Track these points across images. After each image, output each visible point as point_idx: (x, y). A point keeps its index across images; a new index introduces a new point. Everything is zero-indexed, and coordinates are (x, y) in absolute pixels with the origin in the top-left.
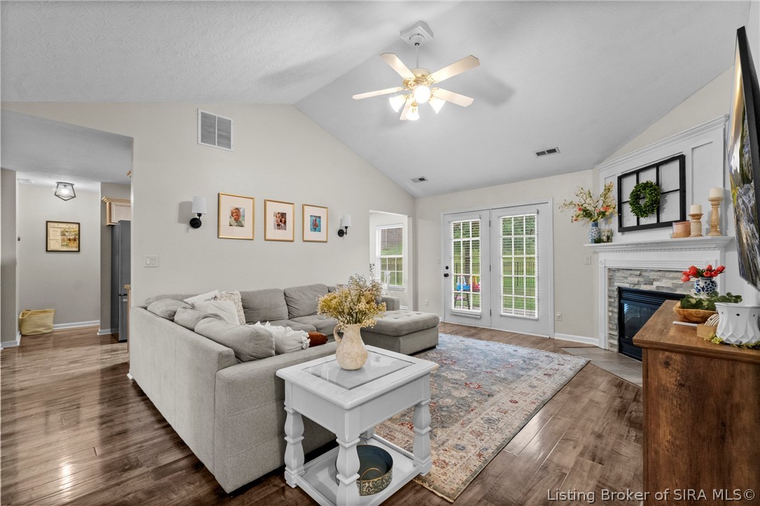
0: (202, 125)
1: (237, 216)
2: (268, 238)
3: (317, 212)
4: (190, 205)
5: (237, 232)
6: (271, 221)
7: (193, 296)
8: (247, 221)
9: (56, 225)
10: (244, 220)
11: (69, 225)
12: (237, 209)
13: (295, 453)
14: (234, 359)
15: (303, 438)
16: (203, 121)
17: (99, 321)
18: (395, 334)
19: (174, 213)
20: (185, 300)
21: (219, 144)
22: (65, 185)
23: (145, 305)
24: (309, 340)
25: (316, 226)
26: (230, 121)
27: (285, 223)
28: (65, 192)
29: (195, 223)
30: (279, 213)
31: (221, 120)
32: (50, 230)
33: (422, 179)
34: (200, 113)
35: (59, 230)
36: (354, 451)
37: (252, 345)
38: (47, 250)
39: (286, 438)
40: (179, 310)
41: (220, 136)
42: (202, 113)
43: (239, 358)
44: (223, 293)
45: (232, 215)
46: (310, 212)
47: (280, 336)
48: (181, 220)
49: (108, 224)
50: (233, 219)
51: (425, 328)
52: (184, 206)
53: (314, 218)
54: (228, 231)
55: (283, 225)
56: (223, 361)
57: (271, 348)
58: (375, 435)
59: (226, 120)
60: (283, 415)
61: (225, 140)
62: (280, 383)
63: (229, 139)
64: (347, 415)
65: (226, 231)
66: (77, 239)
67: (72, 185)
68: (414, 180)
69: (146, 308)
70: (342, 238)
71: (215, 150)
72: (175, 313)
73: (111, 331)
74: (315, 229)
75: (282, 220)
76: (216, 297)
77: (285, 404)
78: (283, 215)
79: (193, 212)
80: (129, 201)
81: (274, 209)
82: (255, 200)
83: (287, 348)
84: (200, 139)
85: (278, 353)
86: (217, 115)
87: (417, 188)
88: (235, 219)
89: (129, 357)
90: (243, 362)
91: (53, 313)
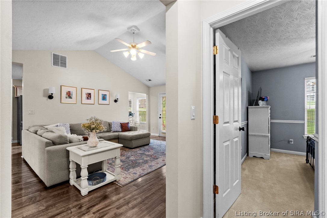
0: (53, 58)
1: (69, 95)
2: (82, 103)
3: (105, 93)
4: (48, 90)
5: (69, 101)
6: (84, 96)
7: (48, 125)
8: (74, 96)
10: (72, 96)
12: (69, 92)
13: (73, 174)
14: (52, 144)
15: (76, 169)
16: (53, 57)
18: (130, 139)
19: (41, 93)
20: (44, 127)
21: (61, 66)
23: (28, 129)
24: (83, 139)
25: (104, 98)
26: (66, 57)
27: (90, 97)
29: (51, 97)
30: (88, 93)
31: (62, 57)
33: (150, 80)
34: (52, 54)
36: (86, 169)
37: (59, 140)
39: (70, 170)
40: (39, 130)
41: (61, 63)
42: (53, 54)
43: (54, 144)
44: (61, 124)
45: (67, 94)
46: (101, 93)
47: (72, 137)
48: (44, 96)
49: (15, 96)
50: (67, 95)
51: (144, 137)
52: (45, 91)
53: (103, 95)
54: (65, 100)
55: (89, 98)
56: (47, 145)
57: (67, 141)
58: (107, 170)
59: (64, 57)
60: (69, 162)
61: (64, 64)
62: (68, 152)
63: (65, 64)
64: (83, 158)
65: (64, 100)
68: (146, 80)
69: (28, 130)
70: (116, 103)
71: (59, 68)
72: (38, 131)
73: (18, 141)
74: (104, 100)
75: (89, 96)
76: (57, 126)
77: (70, 158)
78: (90, 94)
79: (49, 93)
80: (22, 87)
81: (85, 92)
82: (77, 88)
83: (74, 141)
84: (52, 64)
85: (70, 143)
86: (60, 55)
87: (149, 83)
88: (68, 96)
89: (22, 151)
90: (56, 145)
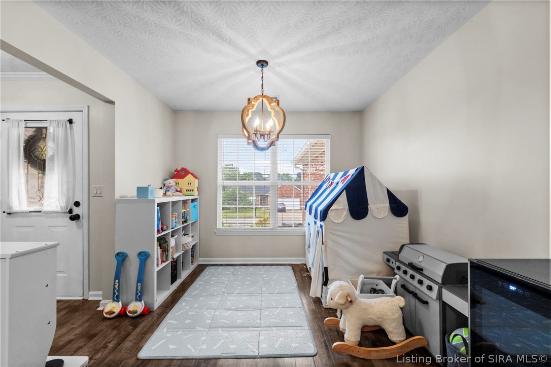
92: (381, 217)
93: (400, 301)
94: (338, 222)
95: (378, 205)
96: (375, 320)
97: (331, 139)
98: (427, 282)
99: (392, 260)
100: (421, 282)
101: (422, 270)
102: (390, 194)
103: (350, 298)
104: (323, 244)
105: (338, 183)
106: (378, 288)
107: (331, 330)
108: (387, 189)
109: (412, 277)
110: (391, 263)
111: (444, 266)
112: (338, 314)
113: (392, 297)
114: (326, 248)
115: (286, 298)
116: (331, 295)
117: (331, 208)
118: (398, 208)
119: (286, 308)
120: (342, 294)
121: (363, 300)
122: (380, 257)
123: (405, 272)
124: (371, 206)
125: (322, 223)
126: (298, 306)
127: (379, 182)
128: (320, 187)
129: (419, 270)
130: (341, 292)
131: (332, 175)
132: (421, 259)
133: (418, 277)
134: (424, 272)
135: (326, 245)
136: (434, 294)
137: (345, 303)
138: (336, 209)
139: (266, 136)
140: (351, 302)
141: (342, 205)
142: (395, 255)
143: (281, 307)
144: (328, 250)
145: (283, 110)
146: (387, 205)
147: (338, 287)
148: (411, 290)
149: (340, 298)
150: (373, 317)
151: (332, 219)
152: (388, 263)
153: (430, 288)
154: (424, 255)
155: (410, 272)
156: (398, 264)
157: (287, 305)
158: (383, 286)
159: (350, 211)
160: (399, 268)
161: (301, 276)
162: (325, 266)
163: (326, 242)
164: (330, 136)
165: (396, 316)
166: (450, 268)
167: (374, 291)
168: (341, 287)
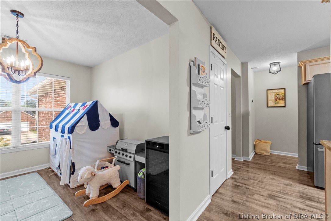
9: (272, 91)
11: (279, 90)
17: (298, 154)
22: (274, 64)
28: (275, 68)
32: (269, 95)
35: (273, 94)
38: (267, 107)
49: (304, 82)
66: (284, 98)
67: (279, 63)
73: (308, 169)
91: (270, 144)
92: (106, 128)
93: (118, 167)
94: (82, 133)
95: (105, 122)
96: (107, 181)
97: (71, 81)
98: (129, 155)
99: (112, 149)
100: (127, 156)
101: (127, 150)
102: (111, 116)
103: (94, 173)
104: (71, 148)
105: (79, 110)
106: (105, 166)
107: (79, 198)
108: (110, 113)
109: (123, 155)
110: (112, 151)
111: (136, 146)
112: (85, 186)
113: (114, 167)
114: (73, 150)
115: (39, 194)
116: (81, 176)
117: (77, 125)
118: (114, 123)
119: (40, 200)
120: (89, 172)
121: (100, 173)
122: (106, 150)
123: (119, 153)
124: (101, 123)
125: (70, 135)
126: (51, 195)
127: (105, 109)
128: (63, 112)
129: (125, 150)
130: (88, 172)
131: (73, 105)
132: (126, 145)
133: (125, 154)
134: (128, 151)
135: (73, 148)
136: (132, 159)
137: (91, 177)
138: (80, 126)
139: (21, 72)
140: (95, 175)
141: (84, 123)
142: (114, 147)
143: (35, 201)
144: (75, 151)
145: (40, 57)
146: (110, 122)
147: (86, 170)
148: (122, 161)
149: (88, 175)
150: (105, 180)
151: (78, 132)
152: (110, 152)
153: (131, 157)
154: (127, 143)
155: (122, 152)
156: (116, 150)
157: (41, 198)
158: (108, 164)
159: (89, 126)
160: (116, 152)
161: (48, 176)
162: (73, 162)
163: (73, 147)
164: (70, 78)
165: (117, 175)
166: (138, 146)
167: (103, 168)
168: (88, 170)
